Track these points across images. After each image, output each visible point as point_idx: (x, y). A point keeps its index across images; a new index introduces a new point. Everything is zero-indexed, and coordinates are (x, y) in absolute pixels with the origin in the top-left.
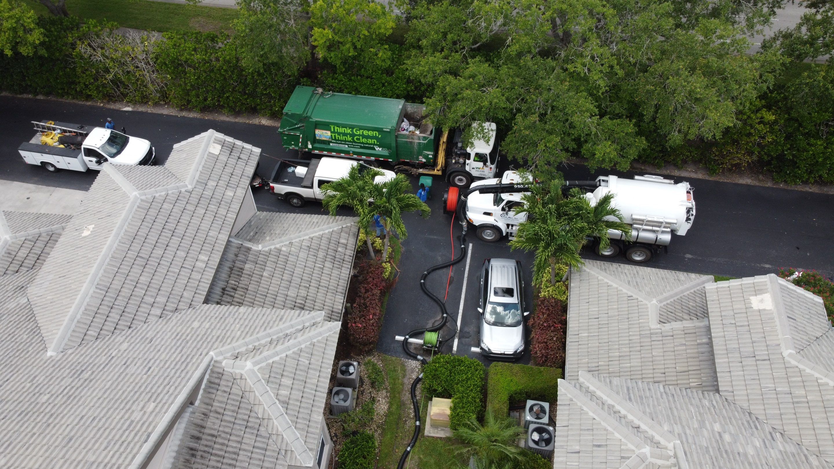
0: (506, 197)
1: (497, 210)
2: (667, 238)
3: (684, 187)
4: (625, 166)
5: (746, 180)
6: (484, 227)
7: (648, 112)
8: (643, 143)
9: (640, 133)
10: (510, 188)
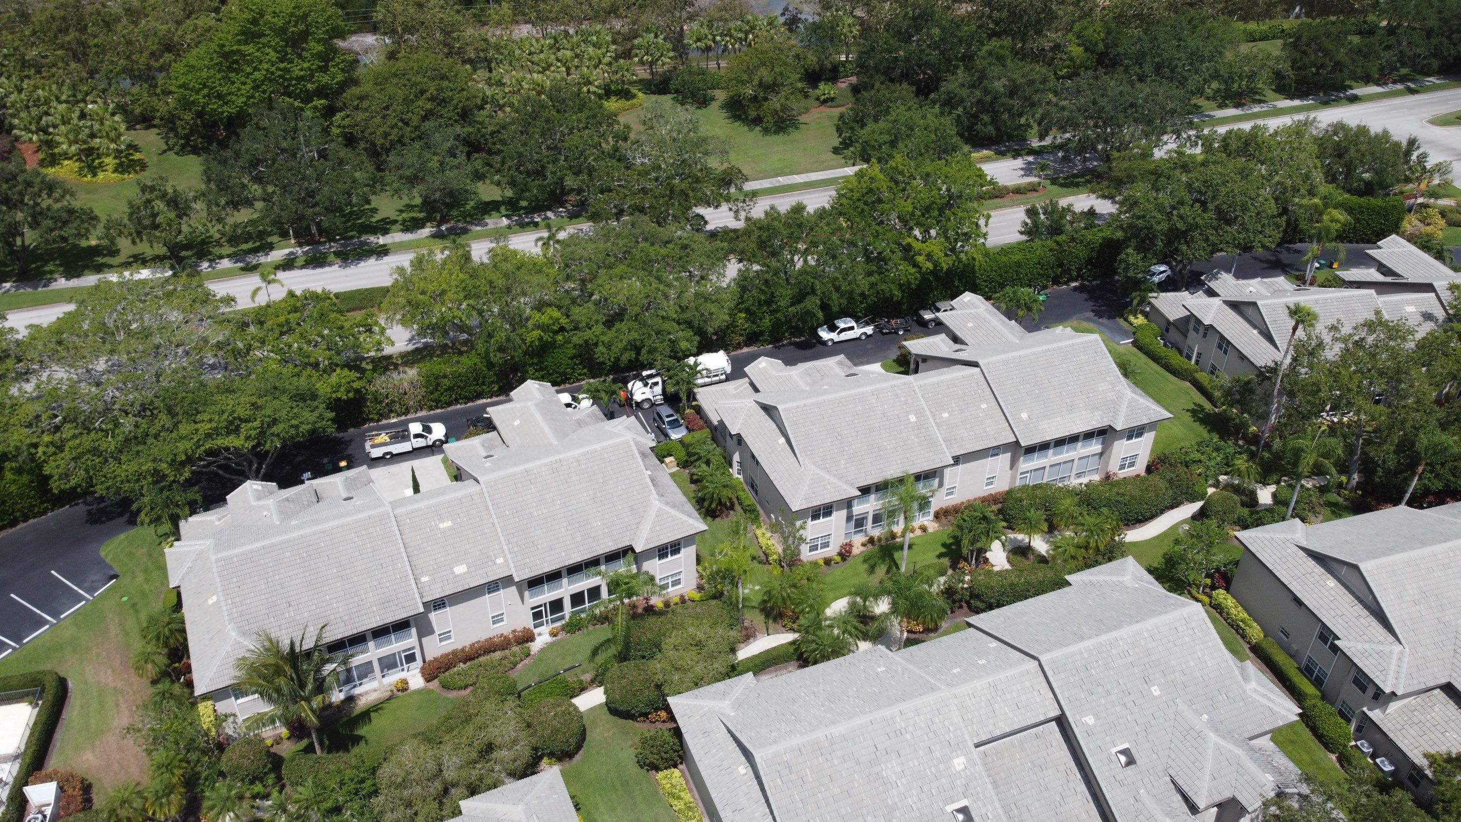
0: (650, 382)
1: (647, 389)
2: (724, 377)
3: (721, 353)
4: (694, 350)
5: (746, 350)
6: (643, 401)
7: (696, 323)
8: (697, 338)
9: (695, 334)
10: (651, 376)
